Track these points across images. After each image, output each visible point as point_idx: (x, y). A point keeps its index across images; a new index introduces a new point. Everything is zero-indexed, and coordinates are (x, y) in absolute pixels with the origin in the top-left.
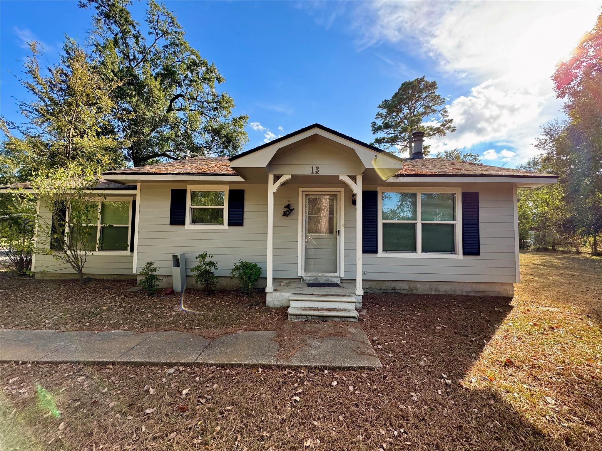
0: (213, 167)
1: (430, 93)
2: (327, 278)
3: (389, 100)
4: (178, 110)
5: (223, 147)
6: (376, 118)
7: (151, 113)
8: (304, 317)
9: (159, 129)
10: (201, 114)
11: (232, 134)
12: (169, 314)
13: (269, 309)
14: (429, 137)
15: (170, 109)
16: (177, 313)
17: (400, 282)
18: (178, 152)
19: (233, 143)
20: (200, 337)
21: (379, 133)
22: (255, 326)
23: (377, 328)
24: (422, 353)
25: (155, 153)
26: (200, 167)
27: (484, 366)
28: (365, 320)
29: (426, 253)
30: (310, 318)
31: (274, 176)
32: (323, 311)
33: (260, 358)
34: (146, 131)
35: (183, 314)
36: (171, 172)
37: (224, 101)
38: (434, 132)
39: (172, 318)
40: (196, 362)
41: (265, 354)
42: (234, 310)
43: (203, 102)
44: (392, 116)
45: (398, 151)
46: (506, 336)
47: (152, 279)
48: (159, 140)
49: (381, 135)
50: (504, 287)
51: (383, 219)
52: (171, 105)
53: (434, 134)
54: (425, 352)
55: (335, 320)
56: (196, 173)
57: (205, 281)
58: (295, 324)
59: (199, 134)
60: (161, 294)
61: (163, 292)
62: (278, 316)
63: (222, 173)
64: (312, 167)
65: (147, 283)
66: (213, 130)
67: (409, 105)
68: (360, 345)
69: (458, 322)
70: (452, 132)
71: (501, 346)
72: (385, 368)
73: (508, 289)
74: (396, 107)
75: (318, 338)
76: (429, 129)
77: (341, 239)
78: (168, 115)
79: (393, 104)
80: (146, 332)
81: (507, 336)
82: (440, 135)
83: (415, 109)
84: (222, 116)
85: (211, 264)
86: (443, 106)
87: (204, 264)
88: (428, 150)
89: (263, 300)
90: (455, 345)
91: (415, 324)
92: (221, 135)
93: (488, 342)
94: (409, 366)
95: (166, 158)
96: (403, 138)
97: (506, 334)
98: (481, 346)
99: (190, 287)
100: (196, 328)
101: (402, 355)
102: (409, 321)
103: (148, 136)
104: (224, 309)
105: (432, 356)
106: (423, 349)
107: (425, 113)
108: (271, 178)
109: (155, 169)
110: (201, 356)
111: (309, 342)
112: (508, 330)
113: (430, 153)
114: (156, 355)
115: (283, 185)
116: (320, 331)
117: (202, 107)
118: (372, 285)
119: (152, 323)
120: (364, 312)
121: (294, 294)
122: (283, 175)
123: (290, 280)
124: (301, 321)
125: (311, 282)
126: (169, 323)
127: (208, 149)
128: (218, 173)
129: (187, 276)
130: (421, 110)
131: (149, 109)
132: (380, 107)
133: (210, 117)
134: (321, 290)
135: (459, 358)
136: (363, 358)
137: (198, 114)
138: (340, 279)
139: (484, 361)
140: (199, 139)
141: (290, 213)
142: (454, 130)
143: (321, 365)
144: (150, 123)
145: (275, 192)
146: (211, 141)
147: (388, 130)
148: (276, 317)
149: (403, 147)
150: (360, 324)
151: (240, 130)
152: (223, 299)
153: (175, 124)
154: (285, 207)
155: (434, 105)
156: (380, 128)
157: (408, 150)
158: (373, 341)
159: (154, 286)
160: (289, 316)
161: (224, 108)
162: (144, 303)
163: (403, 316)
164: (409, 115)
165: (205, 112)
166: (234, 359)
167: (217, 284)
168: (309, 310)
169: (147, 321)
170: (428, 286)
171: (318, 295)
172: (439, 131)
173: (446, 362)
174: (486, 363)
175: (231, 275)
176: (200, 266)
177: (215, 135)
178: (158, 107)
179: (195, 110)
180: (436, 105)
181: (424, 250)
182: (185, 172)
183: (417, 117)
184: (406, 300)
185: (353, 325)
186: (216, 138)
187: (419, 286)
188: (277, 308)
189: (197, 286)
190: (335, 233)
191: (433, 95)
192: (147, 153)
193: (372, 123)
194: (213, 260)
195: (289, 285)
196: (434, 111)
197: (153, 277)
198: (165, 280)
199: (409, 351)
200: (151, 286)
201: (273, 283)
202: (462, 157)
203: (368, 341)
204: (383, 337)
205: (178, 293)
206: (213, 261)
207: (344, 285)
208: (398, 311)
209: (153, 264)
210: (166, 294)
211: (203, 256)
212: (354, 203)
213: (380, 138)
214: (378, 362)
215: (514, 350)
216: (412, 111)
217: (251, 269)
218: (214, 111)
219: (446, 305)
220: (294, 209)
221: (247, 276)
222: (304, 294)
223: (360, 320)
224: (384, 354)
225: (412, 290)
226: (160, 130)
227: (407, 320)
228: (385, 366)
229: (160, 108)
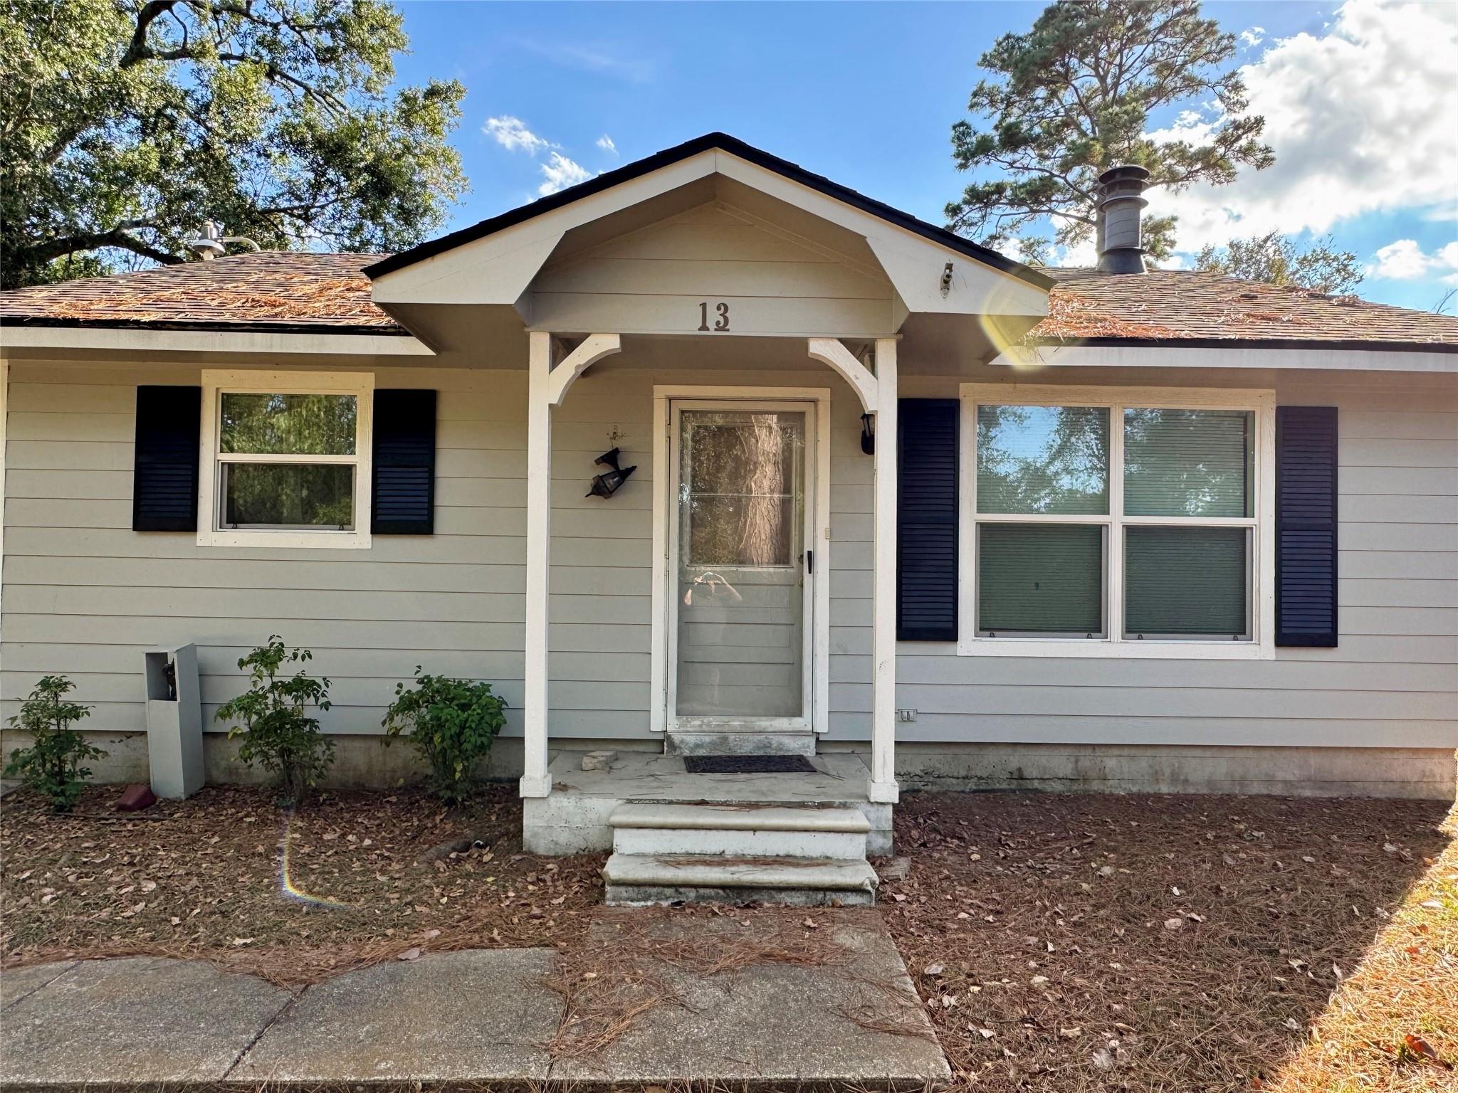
0: (309, 298)
1: (1179, 14)
2: (762, 737)
3: (1021, 34)
4: (173, 56)
5: (360, 212)
6: (972, 107)
7: (59, 66)
8: (669, 891)
9: (92, 132)
10: (271, 74)
11: (398, 157)
12: (131, 889)
13: (534, 862)
14: (1173, 187)
15: (137, 52)
16: (162, 882)
17: (1043, 751)
18: (175, 230)
19: (402, 195)
20: (253, 980)
21: (982, 165)
22: (476, 931)
23: (943, 930)
24: (1105, 1023)
25: (77, 231)
26: (257, 297)
27: (1325, 1063)
28: (900, 897)
29: (1140, 638)
30: (692, 894)
31: (553, 336)
32: (743, 868)
33: (487, 1058)
34: (39, 138)
35: (188, 888)
36: (135, 317)
37: (360, 24)
38: (1191, 165)
39: (142, 905)
40: (229, 1079)
41: (505, 1042)
42: (395, 866)
43: (275, 26)
44: (1033, 100)
45: (1054, 238)
46: (1413, 951)
47: (63, 750)
48: (93, 177)
49: (989, 172)
50: (1423, 764)
51: (980, 510)
52: (140, 36)
53: (1191, 175)
54: (1117, 1017)
55: (788, 900)
56: (235, 320)
57: (281, 753)
58: (631, 918)
59: (259, 155)
60: (102, 806)
61: (110, 798)
62: (568, 887)
63: (344, 323)
64: (704, 305)
65: (44, 765)
66: (319, 143)
67: (1097, 59)
68: (876, 996)
69: (1249, 899)
70: (1258, 167)
71: (1394, 990)
72: (964, 1080)
73: (1437, 771)
74: (1046, 64)
75: (718, 972)
76: (1172, 156)
77: (819, 586)
78: (128, 76)
79: (1038, 53)
80: (30, 963)
81: (1416, 951)
82: (1216, 180)
83: (1121, 73)
84: (355, 82)
85: (302, 687)
86: (1225, 66)
87: (274, 686)
88: (1169, 234)
89: (512, 827)
90: (1227, 988)
91: (1088, 909)
92: (352, 161)
93: (1349, 971)
94: (1052, 1073)
95: (124, 251)
96: (1074, 186)
97: (1415, 942)
98: (1322, 990)
99: (219, 776)
100: (238, 941)
101: (1030, 1032)
102: (1067, 898)
103: (44, 161)
104: (356, 866)
105: (1139, 1033)
106: (1109, 1007)
107: (1159, 92)
108: (540, 346)
109: (66, 300)
110: (253, 1056)
111: (679, 989)
112: (1423, 928)
113: (1177, 248)
114: (69, 1058)
115: (589, 371)
116: (725, 947)
117: (272, 46)
118: (935, 760)
119: (60, 925)
120: (900, 867)
121: (630, 801)
122: (587, 335)
123: (620, 747)
124: (657, 907)
125: (701, 752)
126: (128, 927)
127: (299, 217)
128: (330, 322)
129: (205, 734)
130: (1146, 78)
131: (49, 48)
132: (987, 62)
133: (308, 90)
134: (736, 786)
135: (1236, 1036)
136: (882, 1048)
137: (256, 72)
138: (813, 741)
139: (1327, 1046)
140: (260, 179)
141: (619, 484)
142: (1266, 161)
143: (722, 1077)
144: (52, 105)
145: (555, 401)
146: (311, 185)
147: (1017, 156)
148: (557, 894)
149: (1074, 221)
150: (880, 914)
151: (428, 142)
152: (351, 825)
153: (159, 113)
154: (598, 462)
155: (1193, 61)
156: (984, 147)
157: (1094, 236)
158: (923, 980)
159: (73, 775)
160: (608, 888)
161: (361, 48)
162: (30, 845)
163: (1045, 882)
164: (1098, 99)
165: (285, 66)
166: (383, 1065)
167: (331, 765)
168: (689, 863)
169: (39, 919)
170: (1144, 763)
171: (725, 804)
172: (1208, 161)
173: (1190, 1053)
174: (1333, 1052)
175: (383, 731)
176: (256, 697)
177: (327, 162)
178: (88, 44)
179: (242, 58)
180: (1200, 61)
181: (1134, 628)
182: (190, 317)
183: (1129, 107)
184: (1062, 817)
185: (856, 918)
186: (331, 174)
187: (1111, 763)
188: (566, 858)
189: (249, 774)
190: (794, 562)
191: (1191, 19)
192: (47, 230)
193: (954, 127)
194: (312, 671)
195: (617, 765)
196: (1192, 84)
197: (66, 740)
198: (117, 750)
199: (1056, 1016)
200: (59, 776)
201: (549, 763)
202: (1294, 266)
203: (908, 979)
204: (965, 965)
205: (171, 802)
206: (309, 676)
207: (830, 763)
208: (1030, 862)
209: (64, 690)
210: (122, 808)
211: (267, 658)
212: (868, 444)
213: (987, 185)
214: (937, 1061)
215: (1438, 1003)
216: (1109, 81)
217: (464, 707)
218: (323, 61)
219: (1209, 836)
220: (634, 468)
221: (448, 734)
222: (671, 802)
223: (883, 897)
224: (963, 1030)
225: (1085, 780)
226: (98, 136)
227: (1060, 894)
228: (962, 1073)
229: (95, 45)
